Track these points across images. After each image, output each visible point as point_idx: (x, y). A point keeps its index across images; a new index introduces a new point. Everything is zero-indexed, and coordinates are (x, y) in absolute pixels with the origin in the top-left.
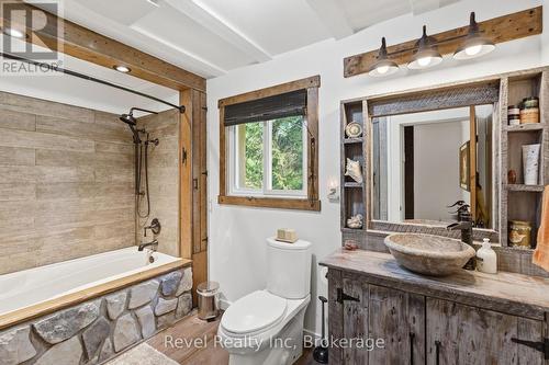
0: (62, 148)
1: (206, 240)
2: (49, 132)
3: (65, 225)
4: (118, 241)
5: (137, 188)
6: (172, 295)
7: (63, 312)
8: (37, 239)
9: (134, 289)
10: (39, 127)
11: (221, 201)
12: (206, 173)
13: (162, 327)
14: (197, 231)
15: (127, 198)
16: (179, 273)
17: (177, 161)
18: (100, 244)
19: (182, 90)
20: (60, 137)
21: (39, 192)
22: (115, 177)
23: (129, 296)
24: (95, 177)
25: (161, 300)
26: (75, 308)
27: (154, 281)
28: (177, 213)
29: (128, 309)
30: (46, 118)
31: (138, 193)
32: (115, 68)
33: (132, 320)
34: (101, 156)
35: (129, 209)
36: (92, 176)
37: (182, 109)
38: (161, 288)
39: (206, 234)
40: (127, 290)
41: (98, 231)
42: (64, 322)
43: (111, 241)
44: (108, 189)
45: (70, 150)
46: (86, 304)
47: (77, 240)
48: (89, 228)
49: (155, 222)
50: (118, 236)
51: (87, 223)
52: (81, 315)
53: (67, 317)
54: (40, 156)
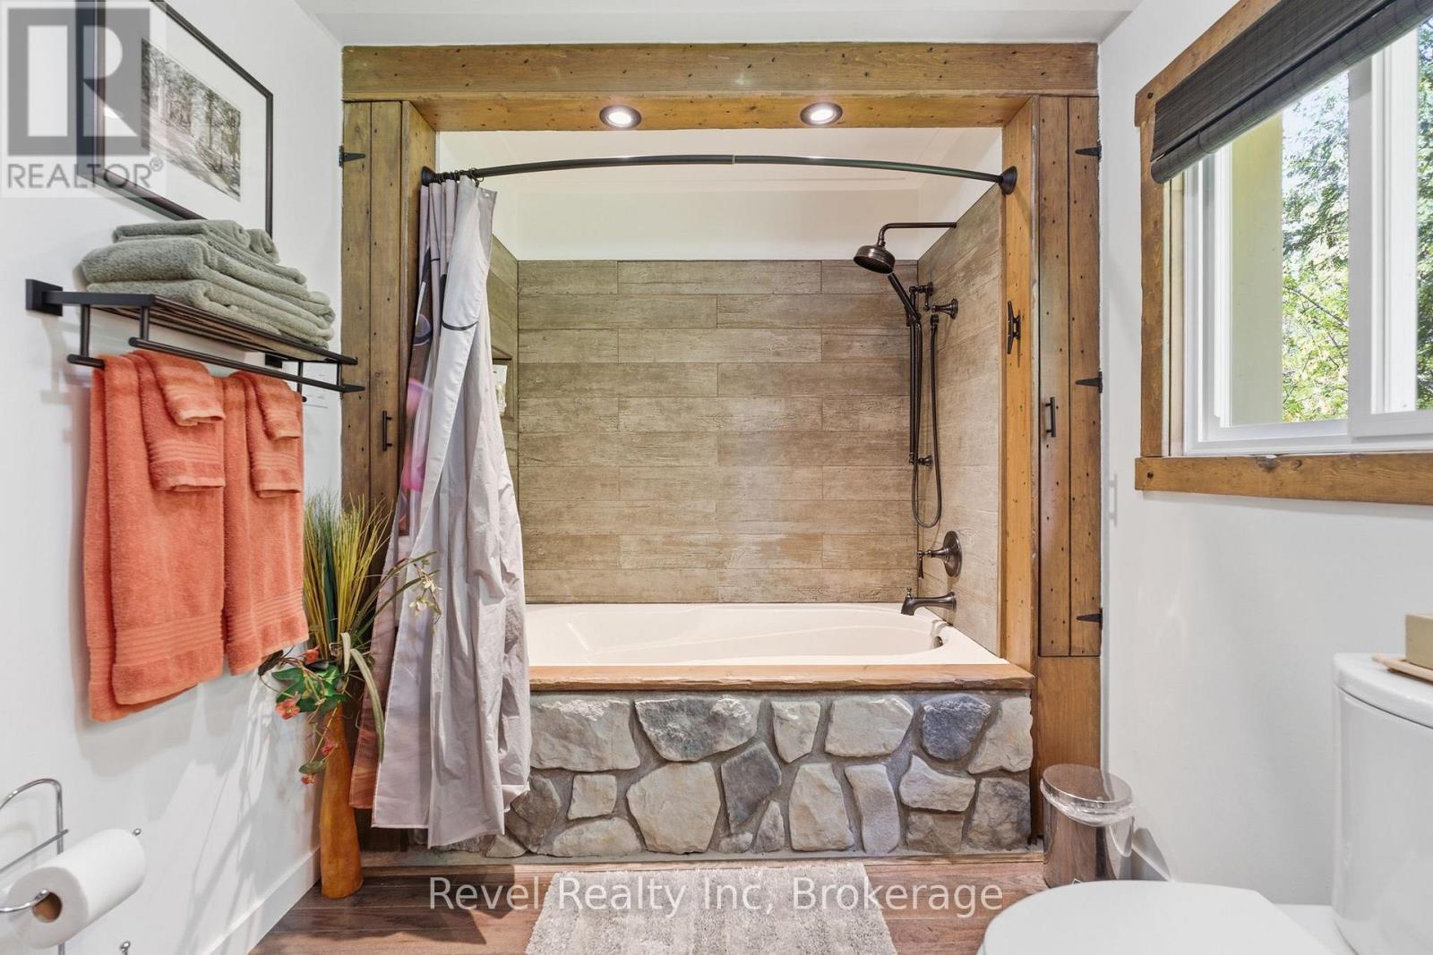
0: (759, 358)
1: (1098, 618)
2: (738, 325)
3: (764, 524)
4: (874, 581)
5: (914, 446)
6: (955, 761)
7: (685, 698)
8: (720, 546)
9: (842, 702)
10: (722, 317)
11: (1146, 479)
12: (1096, 383)
13: (919, 844)
14: (1055, 580)
15: (895, 471)
16: (983, 703)
17: (996, 350)
18: (834, 579)
19: (1009, 116)
20: (757, 333)
21: (724, 452)
22: (866, 419)
23: (827, 717)
24: (823, 420)
25: (918, 763)
26: (709, 699)
27: (898, 700)
28: (995, 516)
29: (822, 752)
30: (733, 297)
31: (916, 461)
32: (804, 120)
33: (833, 783)
34: (835, 370)
35: (899, 502)
36: (815, 416)
37: (1006, 182)
38: (916, 729)
39: (1096, 598)
40: (824, 698)
41: (830, 549)
42: (686, 721)
43: (859, 579)
44: (849, 450)
45: (773, 359)
46: (727, 698)
47: (787, 563)
48: (812, 539)
49: (951, 538)
50: (874, 568)
51: (803, 527)
52: (715, 719)
53: (691, 713)
54: (724, 378)
